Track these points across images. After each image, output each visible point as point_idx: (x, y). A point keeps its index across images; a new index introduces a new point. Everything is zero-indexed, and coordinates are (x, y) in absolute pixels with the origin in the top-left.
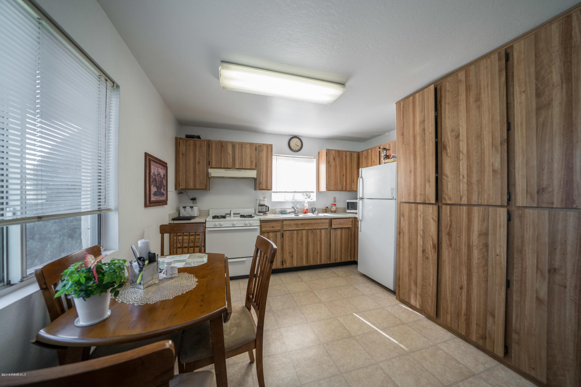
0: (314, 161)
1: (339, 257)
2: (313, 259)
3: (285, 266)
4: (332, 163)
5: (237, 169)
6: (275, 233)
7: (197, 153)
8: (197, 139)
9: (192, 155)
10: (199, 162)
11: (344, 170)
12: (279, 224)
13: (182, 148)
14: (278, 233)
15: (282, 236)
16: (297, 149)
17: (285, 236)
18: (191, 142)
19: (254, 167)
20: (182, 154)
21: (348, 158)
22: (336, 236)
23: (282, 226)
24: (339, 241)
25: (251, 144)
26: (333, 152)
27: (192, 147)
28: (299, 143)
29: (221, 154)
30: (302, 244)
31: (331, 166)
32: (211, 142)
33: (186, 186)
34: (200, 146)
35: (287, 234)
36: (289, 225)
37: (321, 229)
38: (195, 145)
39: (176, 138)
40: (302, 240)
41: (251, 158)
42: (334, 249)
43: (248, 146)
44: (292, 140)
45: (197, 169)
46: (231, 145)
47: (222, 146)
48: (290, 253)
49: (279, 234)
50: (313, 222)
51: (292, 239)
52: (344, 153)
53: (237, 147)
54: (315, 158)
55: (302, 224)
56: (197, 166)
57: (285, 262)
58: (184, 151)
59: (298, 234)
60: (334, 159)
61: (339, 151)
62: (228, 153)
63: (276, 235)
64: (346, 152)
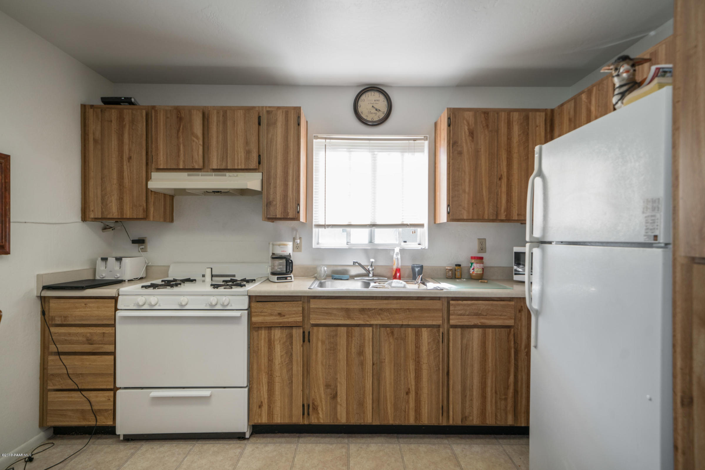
0: (423, 146)
1: (475, 412)
2: (396, 407)
3: (314, 421)
4: (466, 146)
5: (215, 170)
6: (286, 331)
7: (126, 136)
8: (127, 106)
9: (114, 143)
10: (130, 158)
11: (504, 163)
12: (297, 308)
13: (94, 127)
14: (294, 331)
15: (306, 338)
16: (376, 119)
17: (314, 339)
18: (113, 112)
19: (254, 163)
20: (95, 141)
21: (516, 129)
22: (465, 349)
23: (305, 314)
24: (476, 367)
25: (248, 110)
26: (469, 116)
27: (114, 125)
28: (382, 104)
29: (178, 138)
30: (362, 364)
31: (460, 153)
32: (156, 111)
33: (102, 213)
34: (133, 122)
35: (319, 334)
36: (327, 312)
37: (417, 327)
38: (121, 119)
39: (84, 107)
40: (361, 353)
41: (247, 143)
42: (459, 388)
43: (240, 114)
44: (363, 97)
45: (126, 174)
46: (201, 115)
47: (180, 119)
48: (327, 386)
49: (297, 333)
50: (394, 305)
51: (333, 349)
52: (503, 115)
53: (214, 119)
54: (426, 139)
55: (362, 311)
56: (125, 167)
57: (315, 409)
58: (98, 134)
59: (349, 336)
60: (472, 134)
61: (486, 113)
62: (193, 134)
63: (291, 336)
64: (509, 112)
